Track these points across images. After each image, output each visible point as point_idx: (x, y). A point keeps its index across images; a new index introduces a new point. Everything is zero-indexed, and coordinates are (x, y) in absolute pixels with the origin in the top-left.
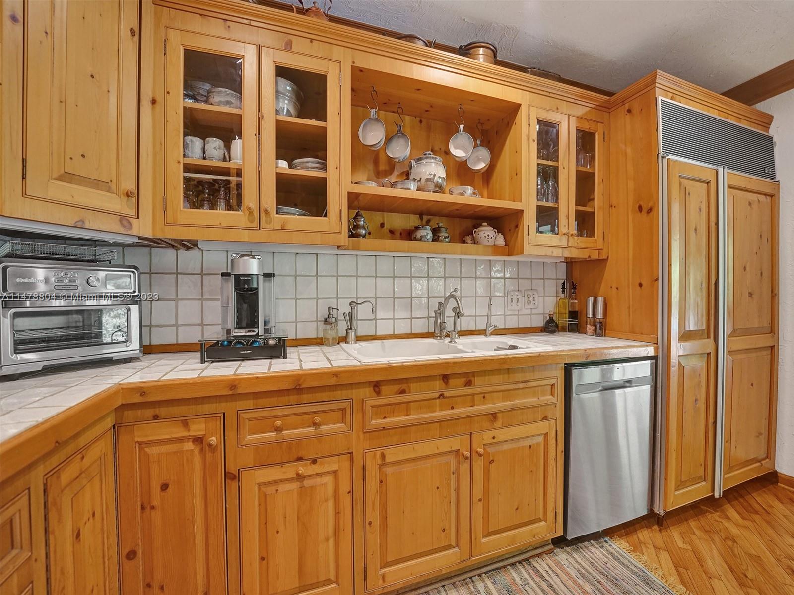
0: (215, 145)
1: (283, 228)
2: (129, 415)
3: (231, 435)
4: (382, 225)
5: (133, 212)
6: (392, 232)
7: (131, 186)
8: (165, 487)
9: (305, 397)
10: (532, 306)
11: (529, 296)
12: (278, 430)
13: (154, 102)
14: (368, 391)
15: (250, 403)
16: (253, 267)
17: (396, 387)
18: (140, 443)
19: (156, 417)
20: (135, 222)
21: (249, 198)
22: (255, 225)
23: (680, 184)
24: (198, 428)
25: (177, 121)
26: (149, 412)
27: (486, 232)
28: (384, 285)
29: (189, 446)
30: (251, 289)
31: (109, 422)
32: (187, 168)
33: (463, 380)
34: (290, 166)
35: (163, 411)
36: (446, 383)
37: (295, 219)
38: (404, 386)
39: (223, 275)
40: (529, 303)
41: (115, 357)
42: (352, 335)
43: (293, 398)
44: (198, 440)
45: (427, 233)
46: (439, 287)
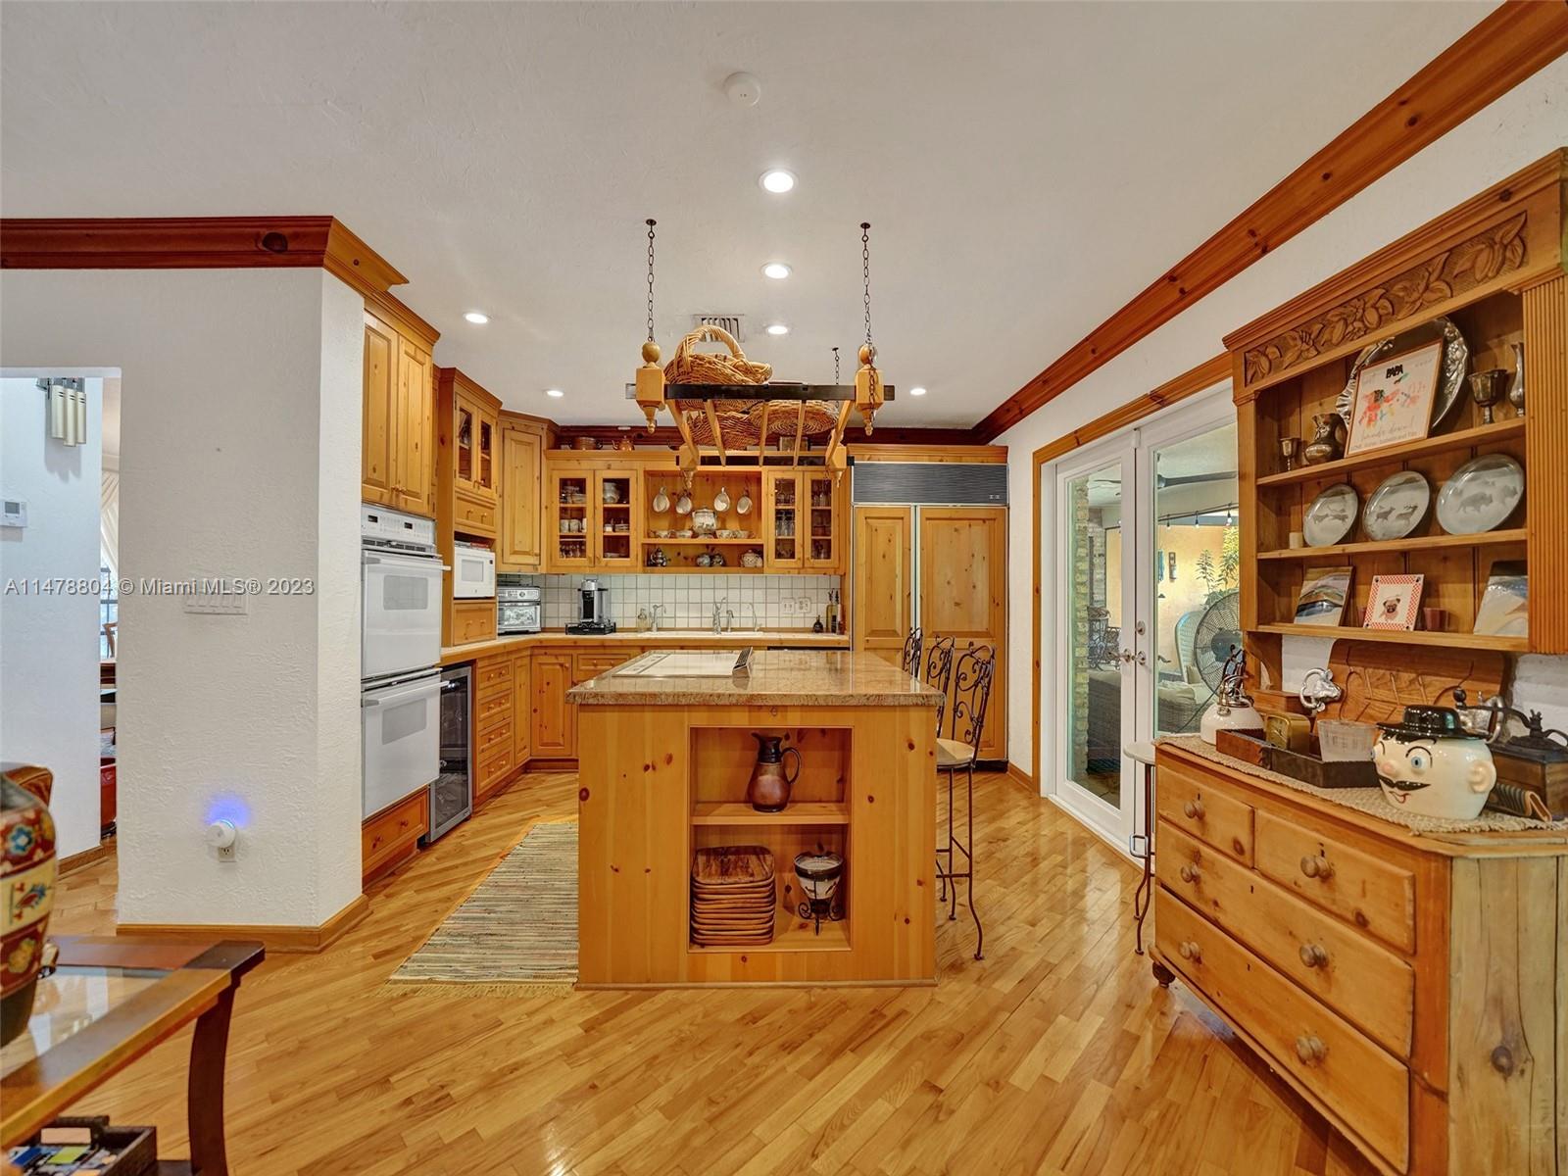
0: (574, 523)
1: (606, 565)
2: (536, 651)
3: (575, 665)
4: (679, 554)
5: (538, 562)
6: (686, 558)
7: (538, 552)
8: (548, 684)
9: (608, 651)
10: (804, 610)
11: (801, 603)
12: (595, 665)
13: (546, 508)
15: (582, 651)
16: (593, 587)
18: (540, 664)
19: (546, 654)
20: (539, 566)
21: (589, 552)
22: (592, 565)
23: (867, 523)
24: (562, 660)
25: (557, 514)
26: (543, 651)
27: (750, 559)
28: (682, 595)
29: (558, 667)
30: (589, 598)
31: (528, 652)
32: (561, 537)
34: (614, 530)
35: (548, 651)
37: (616, 561)
39: (579, 590)
40: (801, 608)
41: (531, 630)
42: (655, 626)
43: (602, 651)
44: (562, 665)
45: (706, 560)
46: (720, 594)
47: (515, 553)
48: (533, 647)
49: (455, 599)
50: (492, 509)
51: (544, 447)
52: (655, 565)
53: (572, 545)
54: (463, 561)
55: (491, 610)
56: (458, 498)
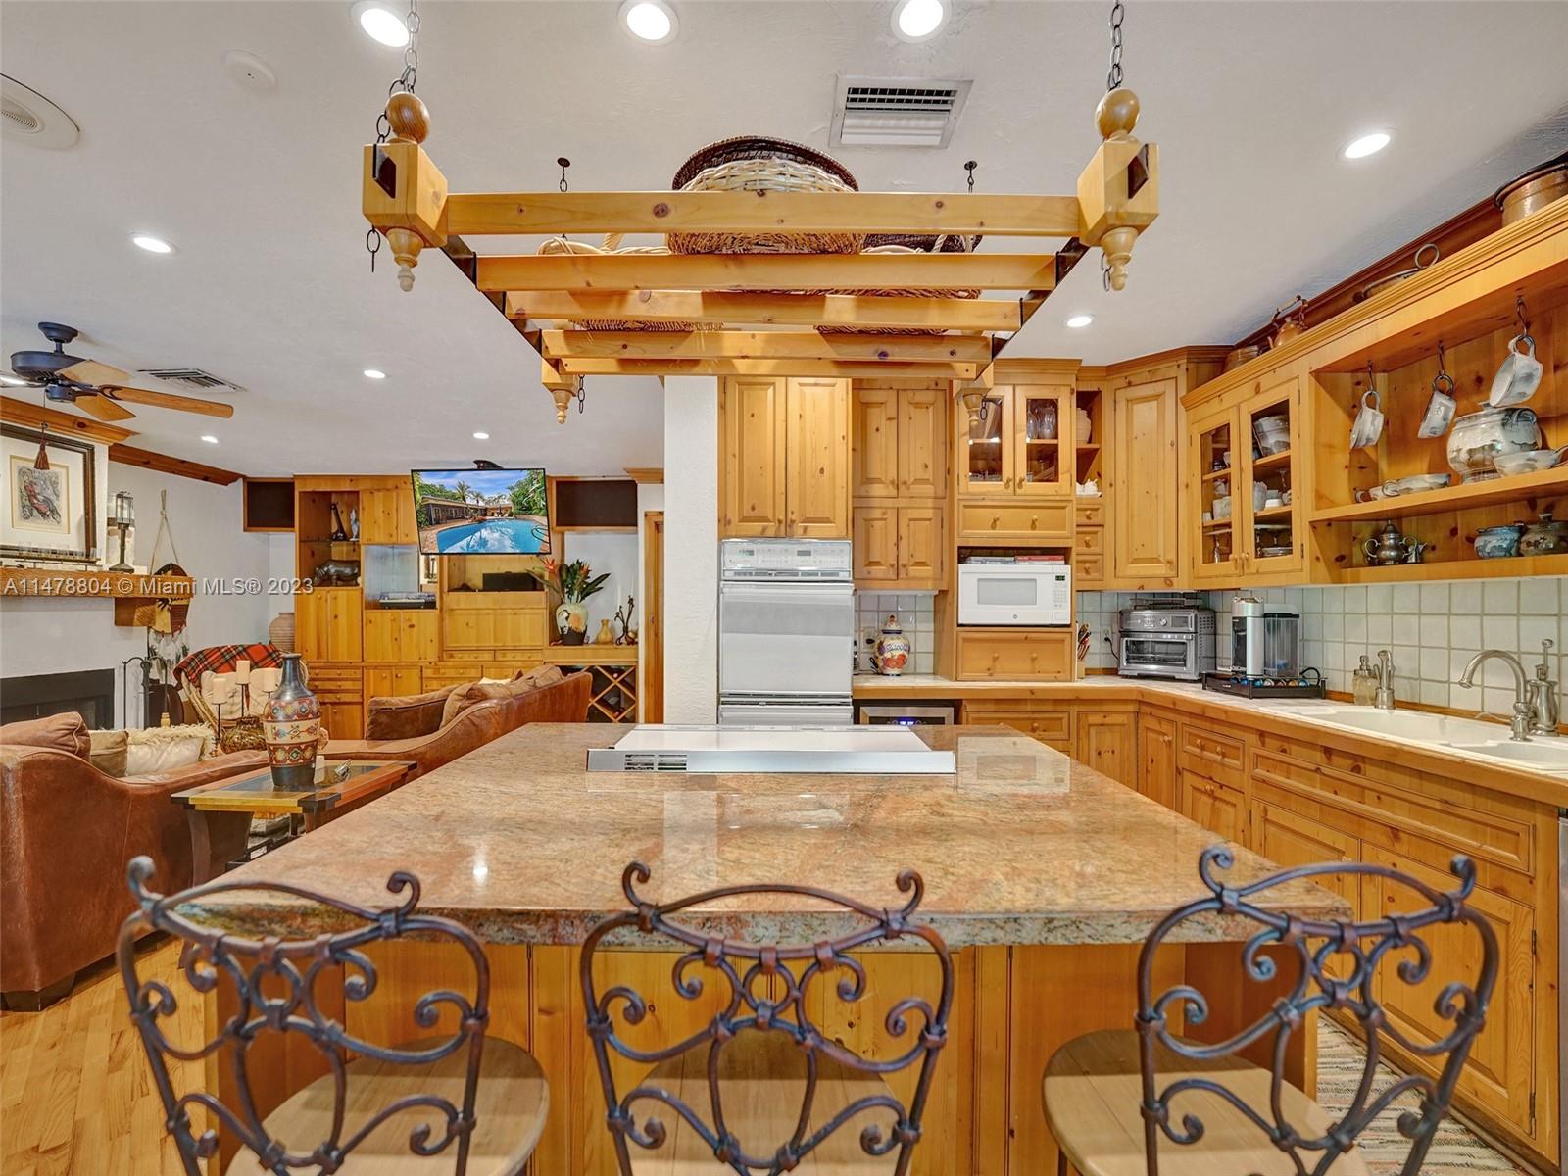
1: (1262, 570)
2: (1145, 709)
4: (1454, 532)
5: (1174, 573)
6: (1470, 540)
7: (1172, 556)
13: (1187, 486)
14: (1252, 739)
16: (1249, 610)
17: (1278, 743)
18: (1147, 728)
19: (1151, 714)
20: (1175, 580)
21: (1236, 546)
22: (1239, 572)
25: (1198, 492)
26: (1149, 709)
30: (1240, 630)
31: (1128, 708)
32: (1204, 528)
33: (1349, 763)
35: (1155, 711)
36: (1329, 759)
37: (1275, 562)
38: (1286, 746)
42: (1382, 697)
47: (1136, 561)
48: (1140, 702)
49: (959, 626)
50: (1064, 507)
51: (1182, 392)
52: (1381, 562)
53: (1218, 541)
54: (979, 580)
55: (1064, 641)
56: (966, 506)
